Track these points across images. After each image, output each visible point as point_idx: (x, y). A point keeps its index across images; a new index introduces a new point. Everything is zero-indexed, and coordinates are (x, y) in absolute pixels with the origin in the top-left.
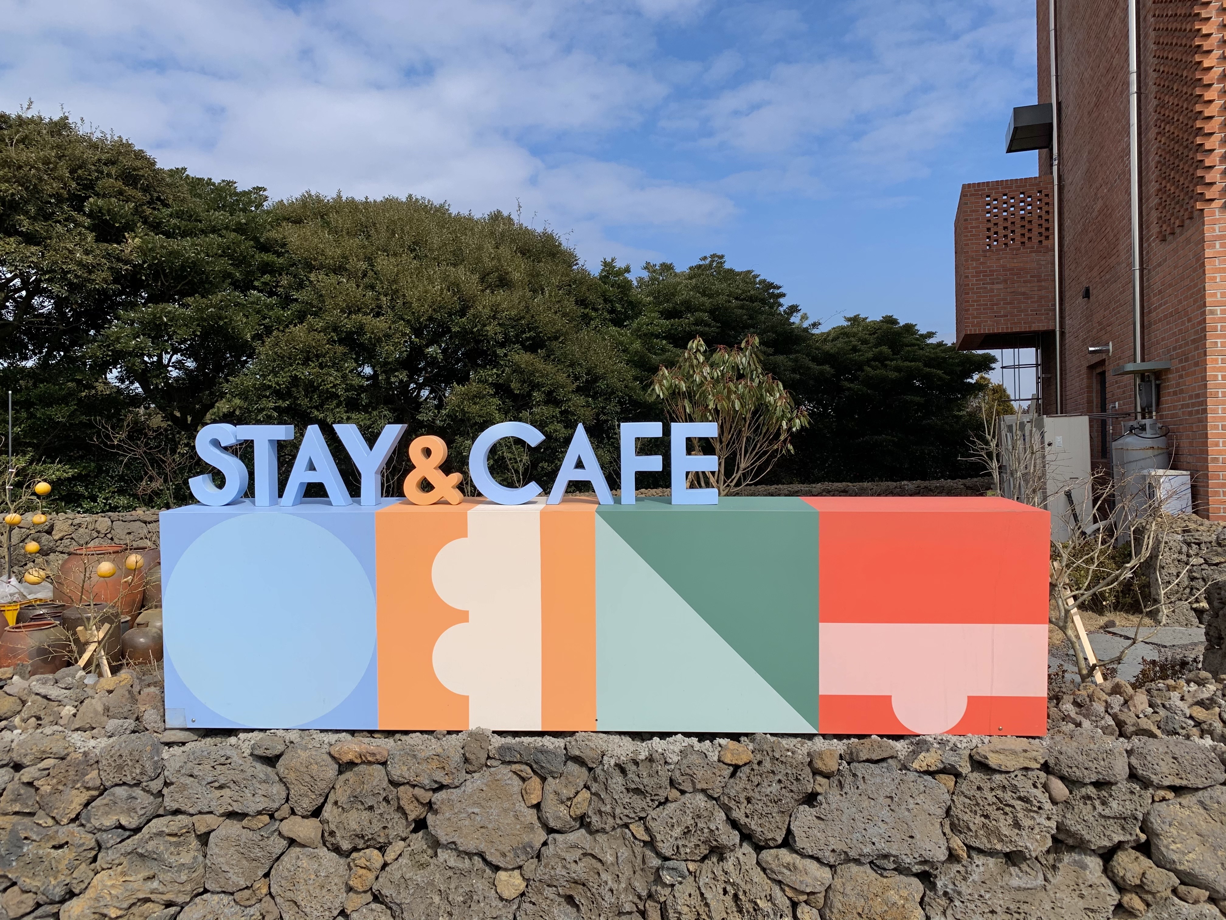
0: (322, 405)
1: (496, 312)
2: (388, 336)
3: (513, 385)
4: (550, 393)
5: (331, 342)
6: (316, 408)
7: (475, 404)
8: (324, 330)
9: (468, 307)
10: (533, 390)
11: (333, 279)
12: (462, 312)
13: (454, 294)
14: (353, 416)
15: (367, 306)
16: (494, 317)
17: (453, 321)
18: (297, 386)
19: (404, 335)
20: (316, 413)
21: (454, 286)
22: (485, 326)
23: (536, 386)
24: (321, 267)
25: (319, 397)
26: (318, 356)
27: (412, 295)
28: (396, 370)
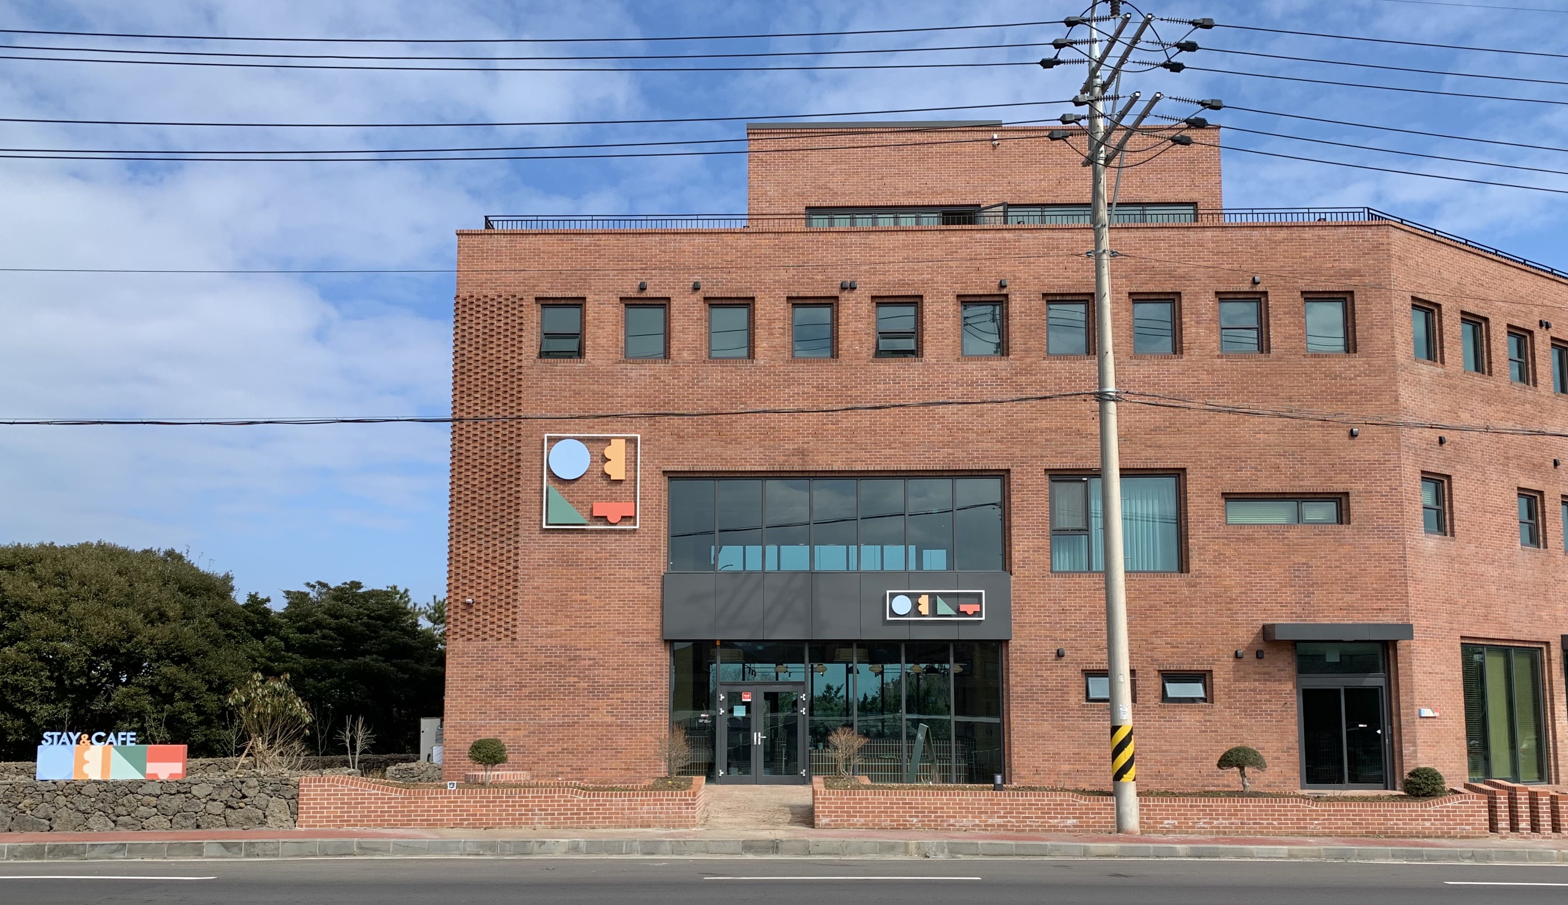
0: (23, 700)
1: (153, 640)
2: (74, 655)
3: (161, 688)
4: (188, 693)
5: (33, 659)
6: (19, 702)
7: (133, 700)
8: (29, 651)
9: (134, 637)
10: (174, 691)
11: (36, 617)
12: (130, 639)
13: (124, 628)
14: (44, 707)
15: (60, 636)
16: (151, 644)
17: (121, 645)
18: (6, 688)
19: (85, 655)
20: (18, 705)
21: (124, 624)
22: (144, 648)
23: (178, 689)
24: (29, 607)
25: (21, 694)
26: (23, 669)
27: (92, 630)
28: (78, 677)
